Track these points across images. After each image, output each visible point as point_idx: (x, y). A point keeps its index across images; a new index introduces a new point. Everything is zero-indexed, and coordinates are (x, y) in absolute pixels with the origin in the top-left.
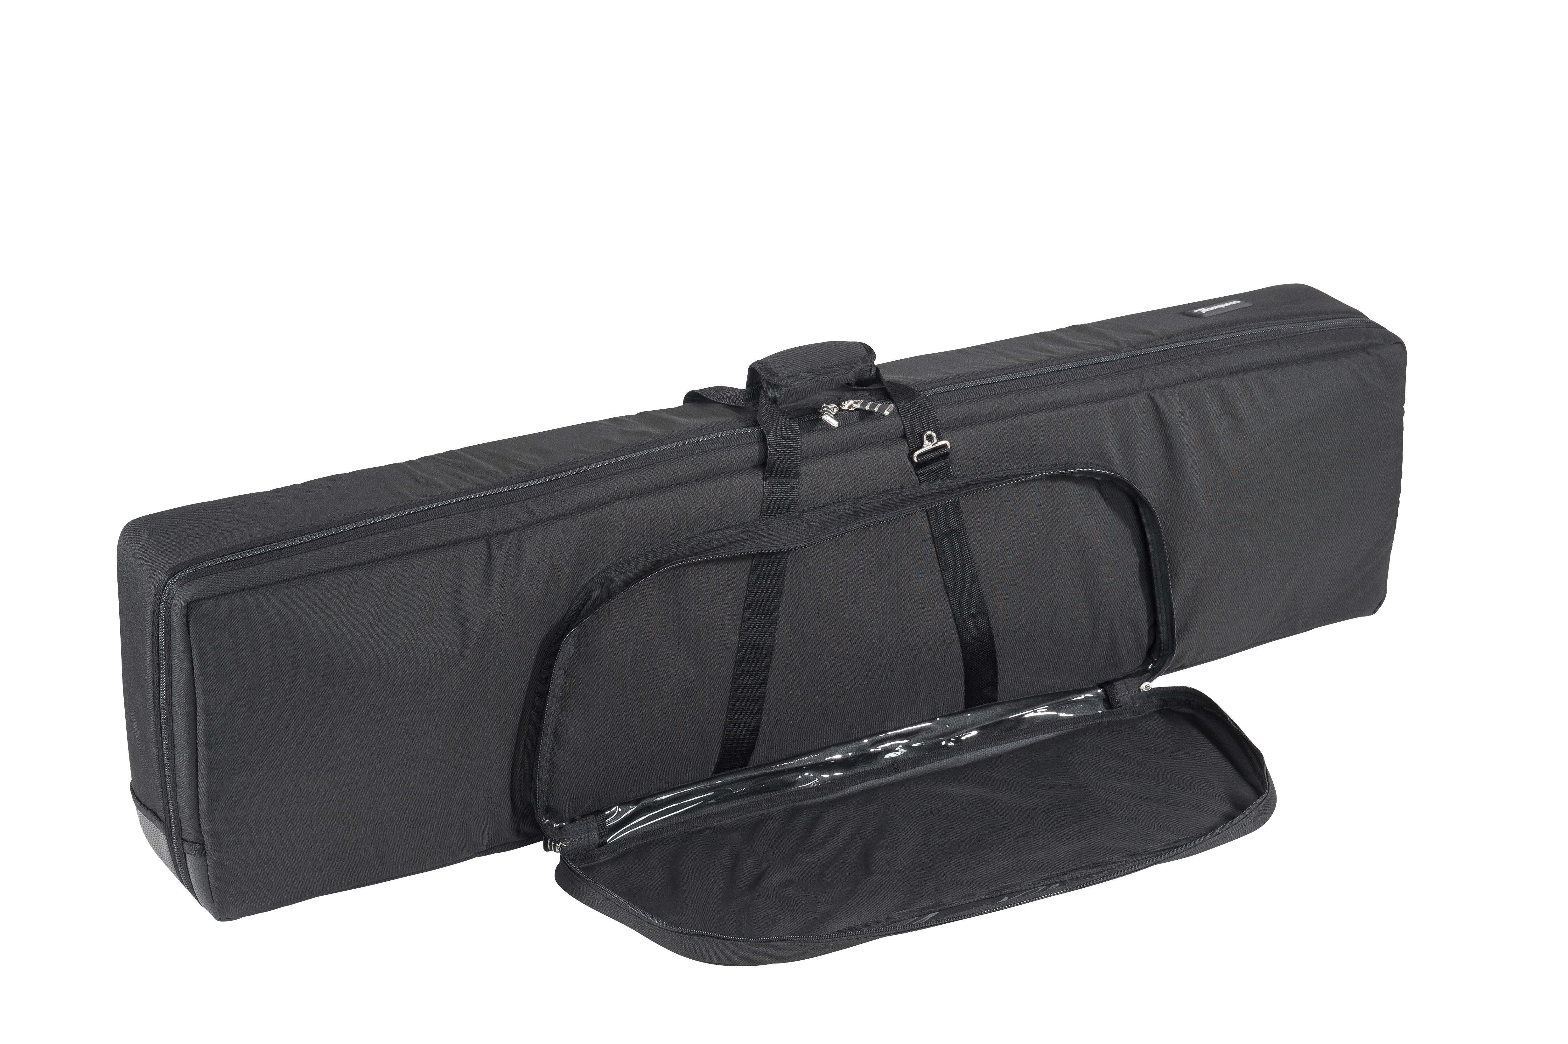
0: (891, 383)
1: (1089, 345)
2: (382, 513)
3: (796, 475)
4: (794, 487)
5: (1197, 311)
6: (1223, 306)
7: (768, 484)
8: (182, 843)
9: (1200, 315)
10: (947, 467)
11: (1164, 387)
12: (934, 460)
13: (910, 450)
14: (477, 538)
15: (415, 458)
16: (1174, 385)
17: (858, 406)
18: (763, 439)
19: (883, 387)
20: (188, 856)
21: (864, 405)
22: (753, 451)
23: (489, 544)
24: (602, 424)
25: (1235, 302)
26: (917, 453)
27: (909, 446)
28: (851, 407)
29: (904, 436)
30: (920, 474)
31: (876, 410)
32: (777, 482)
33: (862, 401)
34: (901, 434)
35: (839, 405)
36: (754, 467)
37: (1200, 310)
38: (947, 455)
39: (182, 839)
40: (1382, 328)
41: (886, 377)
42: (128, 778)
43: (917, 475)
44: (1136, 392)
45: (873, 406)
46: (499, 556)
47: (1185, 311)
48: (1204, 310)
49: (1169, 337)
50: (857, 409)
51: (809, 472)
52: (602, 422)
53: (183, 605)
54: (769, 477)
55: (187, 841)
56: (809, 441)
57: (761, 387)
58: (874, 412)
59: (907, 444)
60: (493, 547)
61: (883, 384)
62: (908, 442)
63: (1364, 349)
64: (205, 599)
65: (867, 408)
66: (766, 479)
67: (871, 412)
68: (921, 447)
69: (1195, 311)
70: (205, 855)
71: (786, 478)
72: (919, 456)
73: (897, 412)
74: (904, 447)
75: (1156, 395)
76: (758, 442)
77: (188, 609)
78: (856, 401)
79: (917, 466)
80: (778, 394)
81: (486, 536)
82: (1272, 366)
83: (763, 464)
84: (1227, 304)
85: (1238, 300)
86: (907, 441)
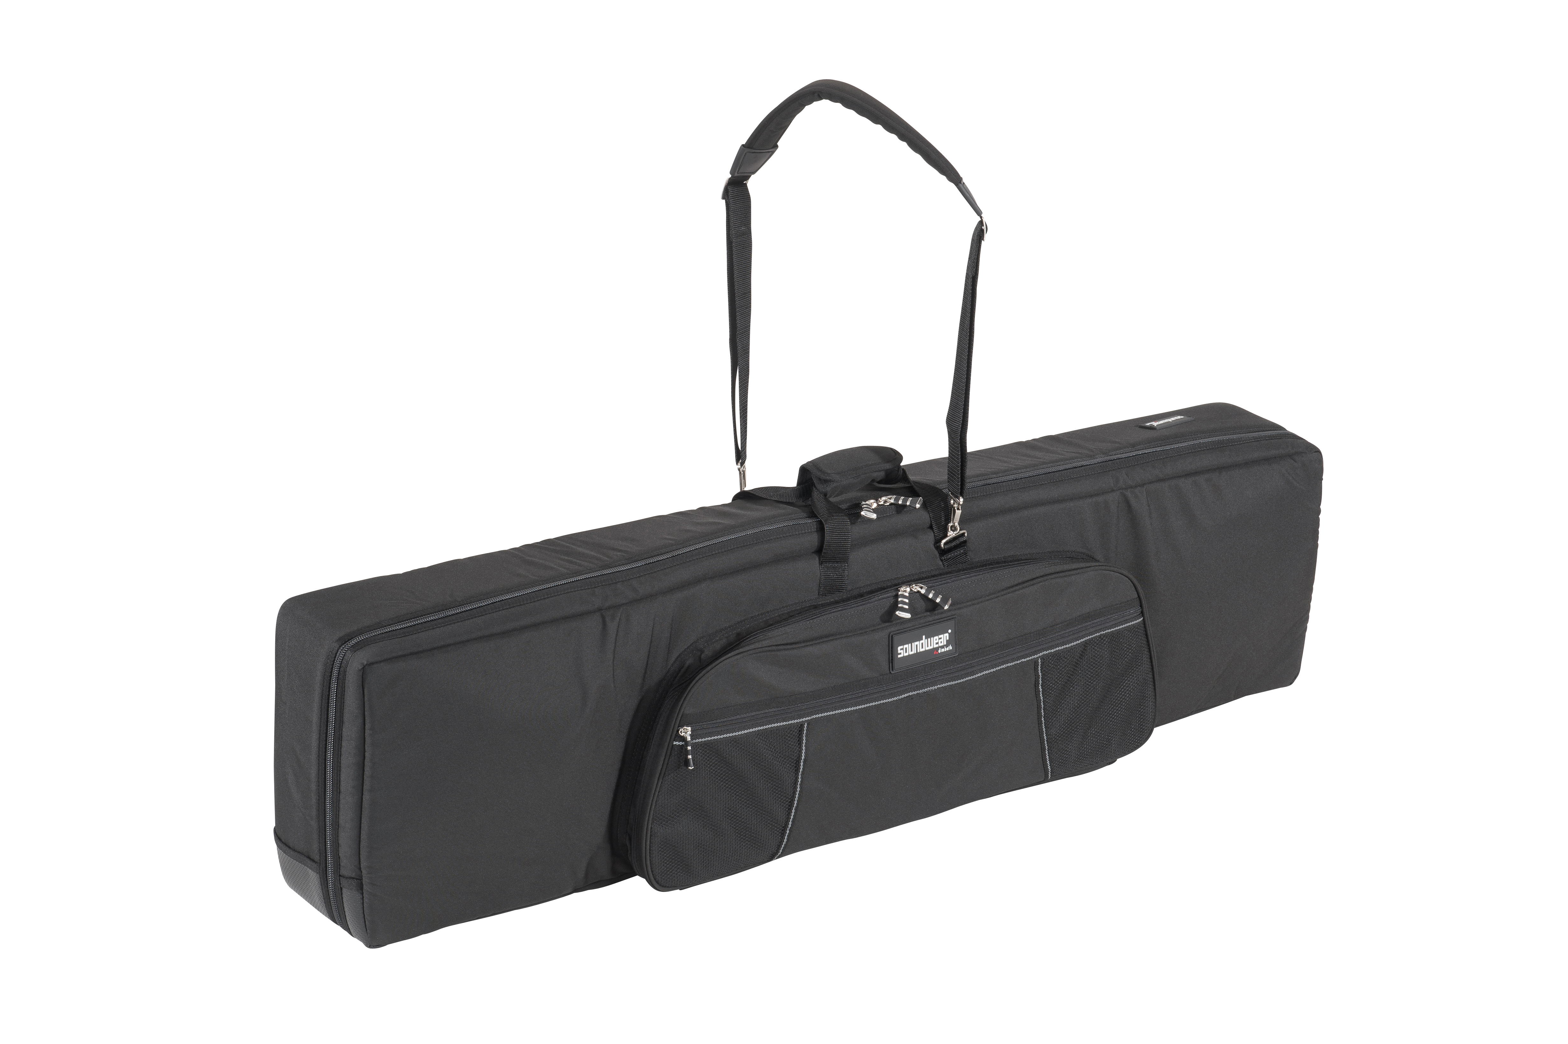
0: (915, 482)
1: (1067, 452)
2: (509, 591)
3: (845, 560)
4: (844, 570)
5: (1148, 424)
6: (1170, 420)
7: (824, 568)
8: (340, 879)
9: (1152, 428)
10: (965, 553)
11: (1136, 487)
12: (956, 547)
13: (935, 539)
14: (594, 612)
15: (517, 546)
16: (1143, 485)
17: (892, 501)
18: (821, 529)
19: (910, 485)
20: (344, 890)
21: (897, 500)
22: (813, 539)
23: (603, 618)
24: (669, 517)
25: (1179, 417)
26: (944, 541)
27: (935, 536)
28: (885, 502)
29: (931, 527)
30: (944, 559)
31: (908, 503)
32: (831, 566)
33: (895, 496)
34: (928, 525)
35: (877, 500)
36: (813, 552)
37: (1151, 423)
38: (965, 542)
39: (340, 876)
40: (1303, 439)
41: (912, 478)
42: (273, 824)
43: (942, 560)
44: (1113, 491)
45: (905, 501)
46: (612, 627)
47: (1139, 424)
48: (1155, 424)
49: (1133, 445)
50: (891, 504)
51: (857, 557)
52: (672, 516)
53: (360, 668)
54: (824, 561)
55: (344, 877)
56: (856, 531)
57: (813, 484)
58: (906, 505)
59: (933, 534)
60: (607, 619)
61: (911, 484)
62: (934, 533)
63: (1290, 456)
64: (377, 663)
65: (900, 502)
66: (822, 563)
67: (904, 506)
68: (946, 536)
69: (1147, 424)
70: (362, 889)
71: (837, 562)
72: (945, 544)
73: (924, 505)
74: (930, 537)
75: (1128, 493)
76: (816, 531)
77: (364, 672)
78: (889, 497)
79: (942, 552)
80: (829, 488)
81: (600, 610)
82: (1220, 469)
83: (819, 551)
84: (1173, 419)
85: (1181, 416)
86: (933, 531)
